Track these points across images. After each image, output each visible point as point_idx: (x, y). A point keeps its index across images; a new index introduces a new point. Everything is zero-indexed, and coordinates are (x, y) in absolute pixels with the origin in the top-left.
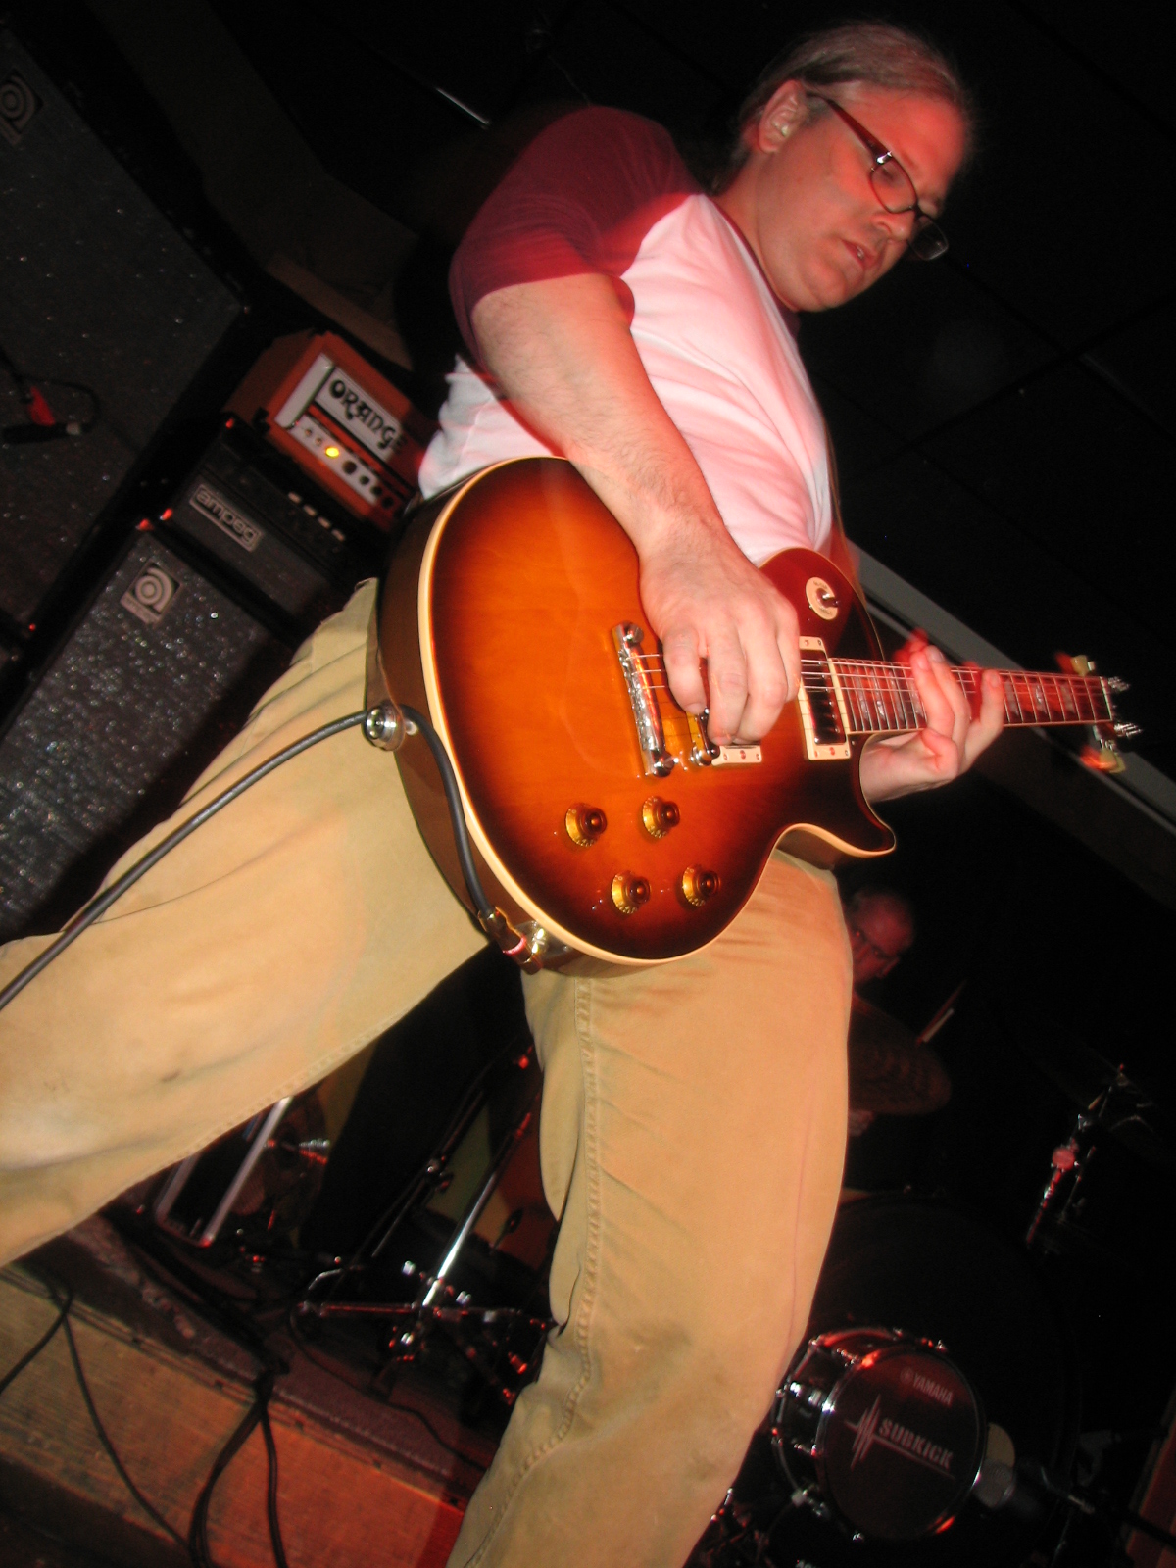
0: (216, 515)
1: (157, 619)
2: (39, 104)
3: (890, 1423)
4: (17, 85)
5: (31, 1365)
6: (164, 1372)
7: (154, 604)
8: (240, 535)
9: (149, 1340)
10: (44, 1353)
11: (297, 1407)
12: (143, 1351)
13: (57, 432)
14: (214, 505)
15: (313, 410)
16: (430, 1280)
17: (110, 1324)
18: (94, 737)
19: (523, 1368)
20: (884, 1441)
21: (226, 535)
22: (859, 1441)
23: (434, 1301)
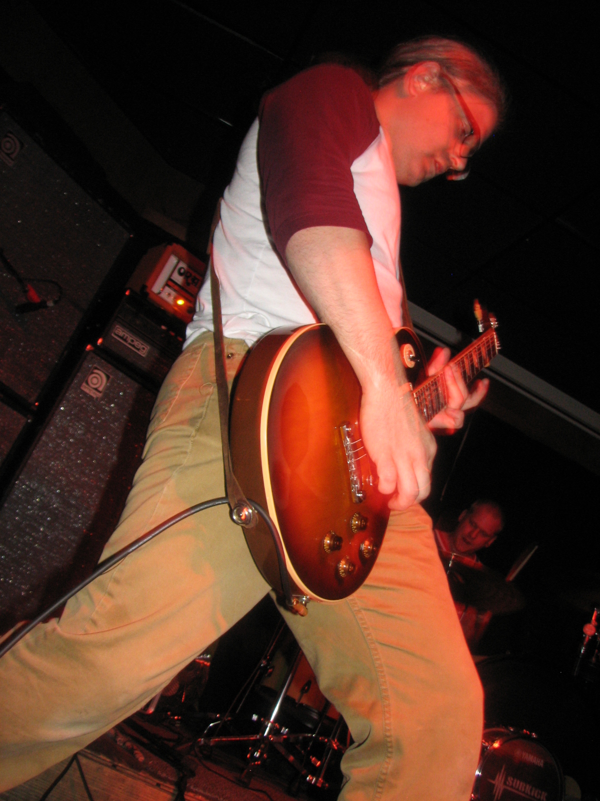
0: (125, 340)
1: (100, 395)
2: (22, 145)
3: (512, 779)
4: (10, 137)
5: (60, 782)
6: (130, 780)
7: (98, 387)
8: (138, 349)
9: (120, 765)
10: (66, 776)
11: (200, 794)
12: (118, 770)
13: (43, 305)
14: (124, 335)
15: (170, 283)
16: (267, 723)
17: (100, 758)
18: (74, 458)
19: (319, 763)
20: (509, 789)
21: (131, 349)
22: (496, 790)
23: (269, 733)
